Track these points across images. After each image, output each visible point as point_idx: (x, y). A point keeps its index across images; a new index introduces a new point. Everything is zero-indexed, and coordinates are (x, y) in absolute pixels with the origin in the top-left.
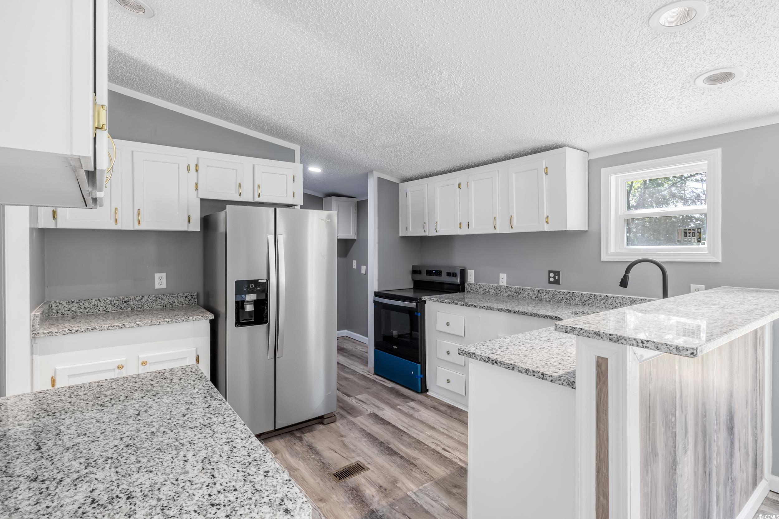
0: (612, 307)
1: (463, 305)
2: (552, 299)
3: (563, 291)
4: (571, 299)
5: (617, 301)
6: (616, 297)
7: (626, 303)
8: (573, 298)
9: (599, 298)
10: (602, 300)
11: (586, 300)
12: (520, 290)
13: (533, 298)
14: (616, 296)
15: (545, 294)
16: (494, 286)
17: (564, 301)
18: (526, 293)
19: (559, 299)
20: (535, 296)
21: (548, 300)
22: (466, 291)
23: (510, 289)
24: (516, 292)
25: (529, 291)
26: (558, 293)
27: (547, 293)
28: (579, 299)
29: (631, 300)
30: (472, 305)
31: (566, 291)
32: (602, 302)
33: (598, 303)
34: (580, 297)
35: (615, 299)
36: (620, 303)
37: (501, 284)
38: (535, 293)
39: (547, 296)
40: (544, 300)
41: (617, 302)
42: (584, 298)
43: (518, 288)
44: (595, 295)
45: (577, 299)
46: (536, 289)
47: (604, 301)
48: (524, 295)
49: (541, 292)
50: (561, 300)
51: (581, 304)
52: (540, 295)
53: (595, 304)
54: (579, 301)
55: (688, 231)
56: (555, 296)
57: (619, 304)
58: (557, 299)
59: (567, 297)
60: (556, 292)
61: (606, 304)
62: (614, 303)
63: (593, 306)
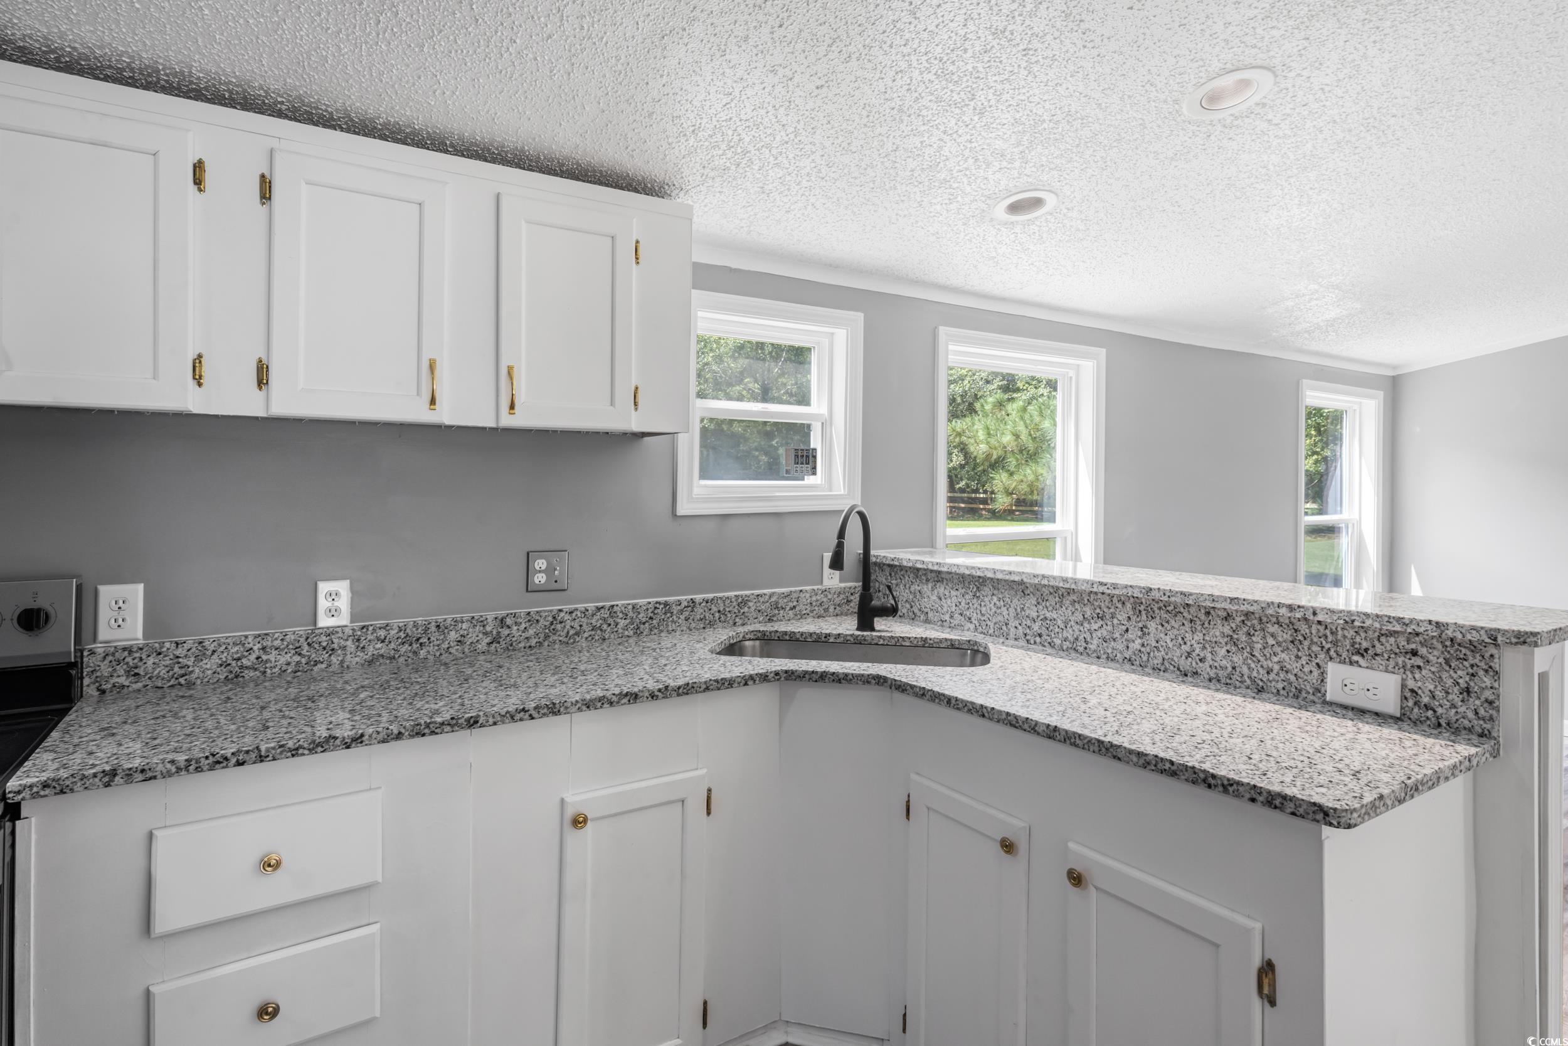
0: (702, 626)
1: (399, 736)
2: (547, 637)
3: (581, 606)
4: (605, 627)
5: (714, 609)
6: (712, 600)
7: (731, 609)
8: (610, 621)
9: (675, 609)
10: (681, 612)
11: (644, 620)
12: (426, 630)
13: (482, 646)
14: (710, 596)
15: (523, 626)
16: (290, 637)
17: (586, 635)
18: (453, 635)
19: (572, 632)
20: (488, 640)
21: (533, 642)
22: (90, 691)
23: (382, 633)
24: (407, 640)
25: (465, 626)
26: (567, 617)
27: (531, 620)
28: (628, 621)
29: (740, 600)
30: (453, 724)
31: (591, 606)
32: (682, 617)
33: (673, 621)
34: (631, 614)
35: (709, 604)
36: (719, 611)
37: (324, 621)
38: (488, 629)
39: (531, 632)
40: (522, 645)
41: (712, 612)
42: (640, 616)
43: (415, 625)
44: (666, 604)
45: (622, 623)
46: (490, 616)
47: (687, 613)
48: (445, 646)
49: (509, 621)
50: (577, 634)
51: (631, 633)
52: (505, 632)
53: (667, 625)
54: (626, 628)
55: (800, 454)
56: (559, 627)
57: (717, 615)
58: (564, 634)
59: (593, 621)
60: (562, 614)
61: (690, 621)
62: (707, 615)
63: (662, 631)
